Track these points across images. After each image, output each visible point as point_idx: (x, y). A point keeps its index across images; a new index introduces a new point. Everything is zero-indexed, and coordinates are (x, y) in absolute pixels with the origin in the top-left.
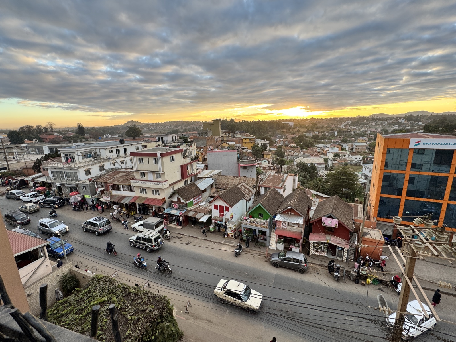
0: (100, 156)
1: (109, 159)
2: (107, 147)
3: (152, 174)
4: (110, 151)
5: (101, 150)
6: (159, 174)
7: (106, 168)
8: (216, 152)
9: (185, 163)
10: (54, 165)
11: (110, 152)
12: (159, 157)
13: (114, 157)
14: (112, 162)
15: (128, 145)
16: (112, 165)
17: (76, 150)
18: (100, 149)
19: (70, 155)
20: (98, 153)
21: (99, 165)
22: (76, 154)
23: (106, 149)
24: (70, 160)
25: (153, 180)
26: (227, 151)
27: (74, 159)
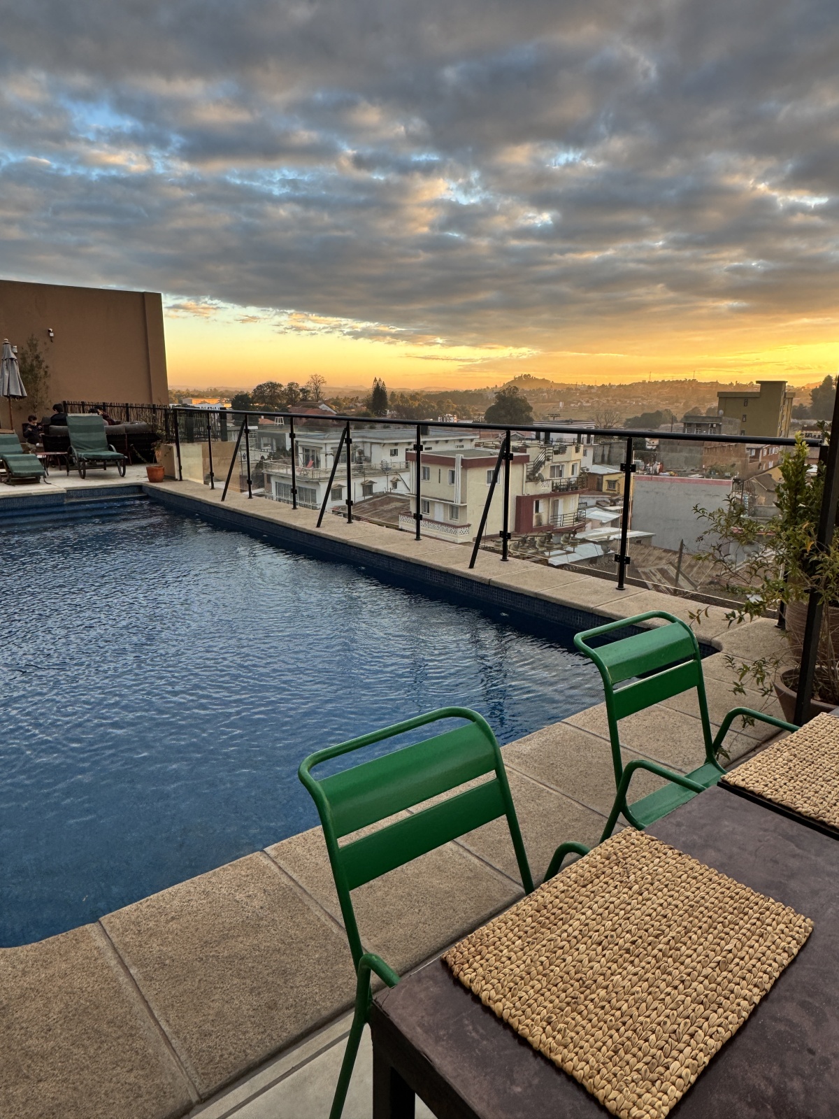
0: (368, 460)
1: (385, 470)
2: (385, 442)
3: (442, 506)
4: (391, 451)
5: (373, 446)
6: (457, 507)
7: (377, 489)
8: (662, 480)
9: (531, 493)
10: (281, 471)
11: (392, 455)
12: (458, 469)
13: (397, 467)
14: (391, 478)
15: (437, 442)
16: (390, 486)
17: (325, 442)
18: (372, 443)
19: (313, 451)
20: (367, 453)
21: (362, 480)
22: (323, 450)
23: (384, 444)
24: (311, 462)
25: (442, 521)
26: (696, 482)
27: (318, 461)
